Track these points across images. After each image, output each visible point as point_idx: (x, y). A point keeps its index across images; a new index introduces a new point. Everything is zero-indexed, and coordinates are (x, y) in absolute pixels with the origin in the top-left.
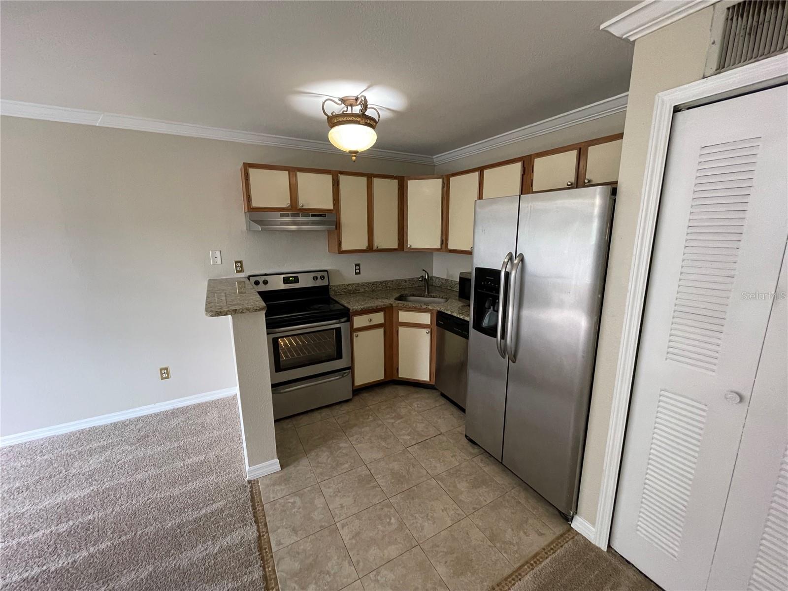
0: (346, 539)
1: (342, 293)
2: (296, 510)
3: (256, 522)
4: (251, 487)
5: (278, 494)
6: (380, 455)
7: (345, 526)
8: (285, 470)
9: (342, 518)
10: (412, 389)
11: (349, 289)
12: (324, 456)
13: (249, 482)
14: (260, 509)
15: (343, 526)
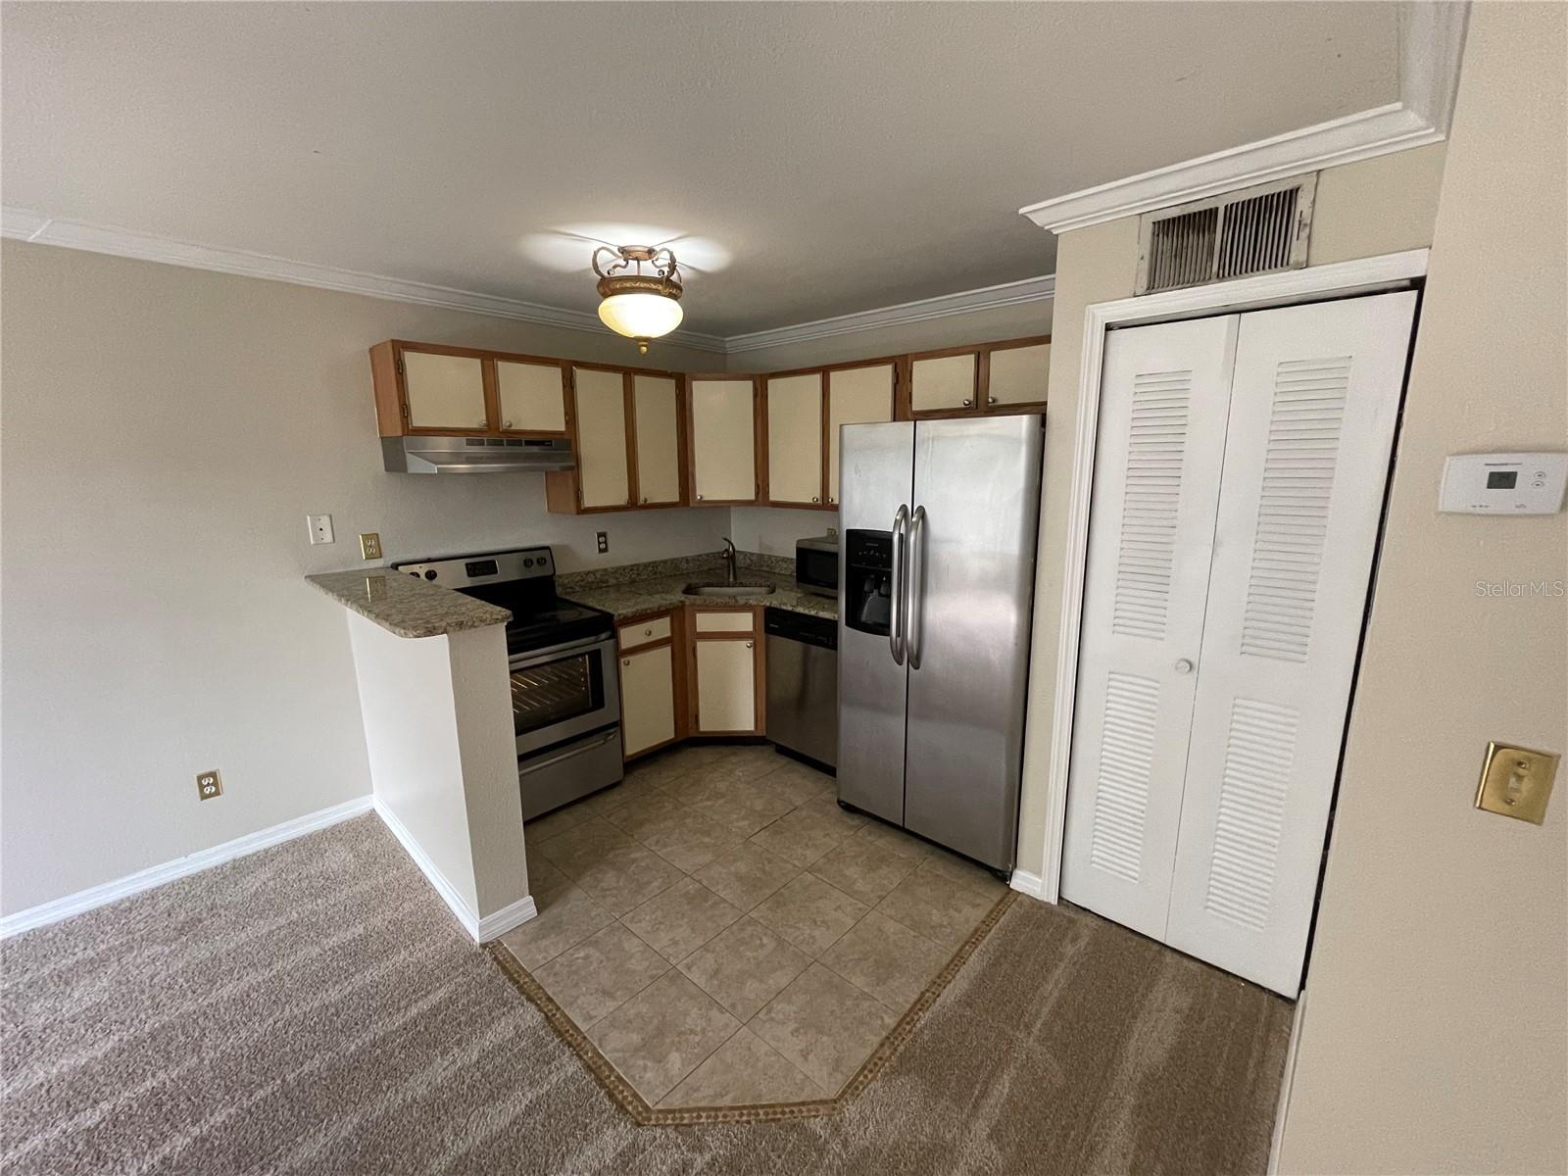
0: (702, 982)
1: (577, 589)
2: (595, 965)
3: (530, 999)
4: (492, 953)
5: (551, 952)
6: (708, 857)
7: (691, 966)
8: (546, 913)
9: (681, 957)
10: (725, 750)
11: (590, 580)
12: (609, 879)
13: (484, 946)
14: (527, 980)
15: (689, 967)
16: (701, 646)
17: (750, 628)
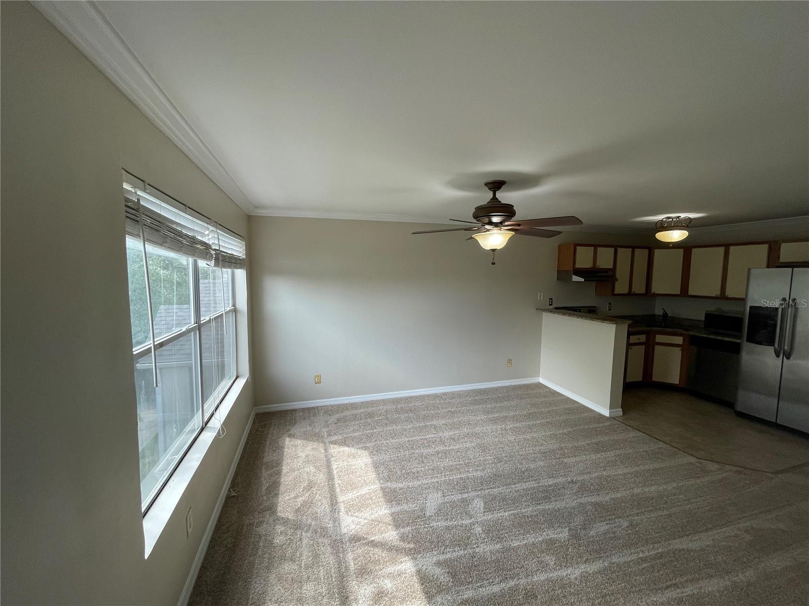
16: (657, 347)
17: (681, 343)
